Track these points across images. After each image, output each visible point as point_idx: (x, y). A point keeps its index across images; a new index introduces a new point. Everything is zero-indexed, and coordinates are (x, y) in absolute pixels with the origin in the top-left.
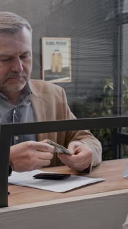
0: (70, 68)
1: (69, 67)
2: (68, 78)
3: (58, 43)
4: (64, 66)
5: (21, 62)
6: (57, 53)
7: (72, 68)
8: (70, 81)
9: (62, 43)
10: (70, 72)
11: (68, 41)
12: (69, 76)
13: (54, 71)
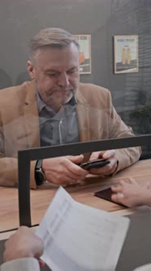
0: (138, 61)
1: (136, 60)
2: (135, 69)
3: (127, 40)
4: (133, 59)
5: (67, 77)
6: (126, 48)
7: (139, 60)
8: (137, 71)
9: (131, 40)
10: (138, 64)
11: (135, 38)
12: (136, 67)
13: (124, 63)
